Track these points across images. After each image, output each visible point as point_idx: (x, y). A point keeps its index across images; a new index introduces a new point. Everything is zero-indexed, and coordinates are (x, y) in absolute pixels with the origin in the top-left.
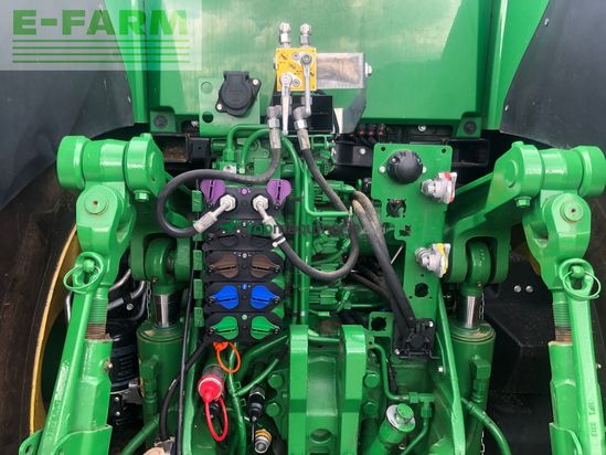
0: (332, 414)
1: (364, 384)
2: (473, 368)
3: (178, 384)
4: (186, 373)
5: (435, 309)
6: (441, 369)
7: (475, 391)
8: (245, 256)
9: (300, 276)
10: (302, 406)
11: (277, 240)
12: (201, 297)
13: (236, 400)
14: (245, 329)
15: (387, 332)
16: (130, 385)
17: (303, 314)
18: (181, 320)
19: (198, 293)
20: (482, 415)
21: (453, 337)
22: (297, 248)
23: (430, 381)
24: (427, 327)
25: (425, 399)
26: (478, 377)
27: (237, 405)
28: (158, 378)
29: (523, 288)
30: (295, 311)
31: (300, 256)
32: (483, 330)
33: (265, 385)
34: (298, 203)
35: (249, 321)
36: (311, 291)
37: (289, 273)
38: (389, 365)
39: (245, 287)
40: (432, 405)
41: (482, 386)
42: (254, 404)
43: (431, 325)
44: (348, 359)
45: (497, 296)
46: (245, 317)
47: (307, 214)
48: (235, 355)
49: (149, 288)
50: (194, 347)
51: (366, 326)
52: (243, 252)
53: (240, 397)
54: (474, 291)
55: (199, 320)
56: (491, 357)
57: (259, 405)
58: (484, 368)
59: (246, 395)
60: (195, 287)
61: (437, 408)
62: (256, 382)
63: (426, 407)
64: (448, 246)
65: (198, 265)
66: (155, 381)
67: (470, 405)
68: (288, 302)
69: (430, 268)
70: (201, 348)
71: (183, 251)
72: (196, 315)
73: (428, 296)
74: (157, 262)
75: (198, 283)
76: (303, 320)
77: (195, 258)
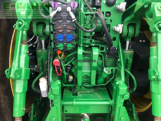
0: (89, 71)
1: (97, 64)
2: (127, 60)
3: (48, 62)
4: (50, 59)
5: (118, 44)
6: (119, 60)
7: (128, 67)
8: (65, 26)
9: (80, 31)
10: (81, 68)
11: (74, 19)
12: (53, 39)
13: (64, 67)
14: (65, 47)
15: (104, 51)
16: (35, 66)
17: (81, 45)
18: (48, 47)
19: (52, 38)
20: (129, 72)
21: (122, 52)
22: (79, 22)
23: (116, 64)
24: (115, 49)
25: (114, 68)
26: (129, 63)
27: (64, 68)
28: (42, 62)
29: (142, 41)
30: (79, 44)
31: (80, 25)
32: (130, 50)
33: (71, 64)
34: (80, 12)
35: (66, 45)
36: (83, 40)
37: (77, 34)
38: (105, 60)
39: (65, 35)
40: (116, 70)
41: (130, 65)
42: (68, 68)
43: (116, 48)
44: (93, 56)
45: (135, 43)
46: (65, 44)
47: (82, 13)
48: (63, 55)
49: (39, 41)
50: (52, 53)
51: (99, 48)
52: (64, 24)
53: (65, 67)
54: (129, 39)
55: (53, 46)
56: (132, 58)
57: (69, 68)
58: (130, 60)
59: (66, 66)
60: (51, 36)
61: (117, 71)
62: (69, 63)
63: (114, 70)
64: (122, 25)
65: (52, 30)
66: (42, 63)
67: (126, 70)
68: (77, 42)
69: (117, 31)
70: (54, 53)
71: (48, 27)
72: (52, 44)
73: (116, 40)
74: (40, 30)
75: (52, 35)
76: (81, 46)
77: (51, 28)
